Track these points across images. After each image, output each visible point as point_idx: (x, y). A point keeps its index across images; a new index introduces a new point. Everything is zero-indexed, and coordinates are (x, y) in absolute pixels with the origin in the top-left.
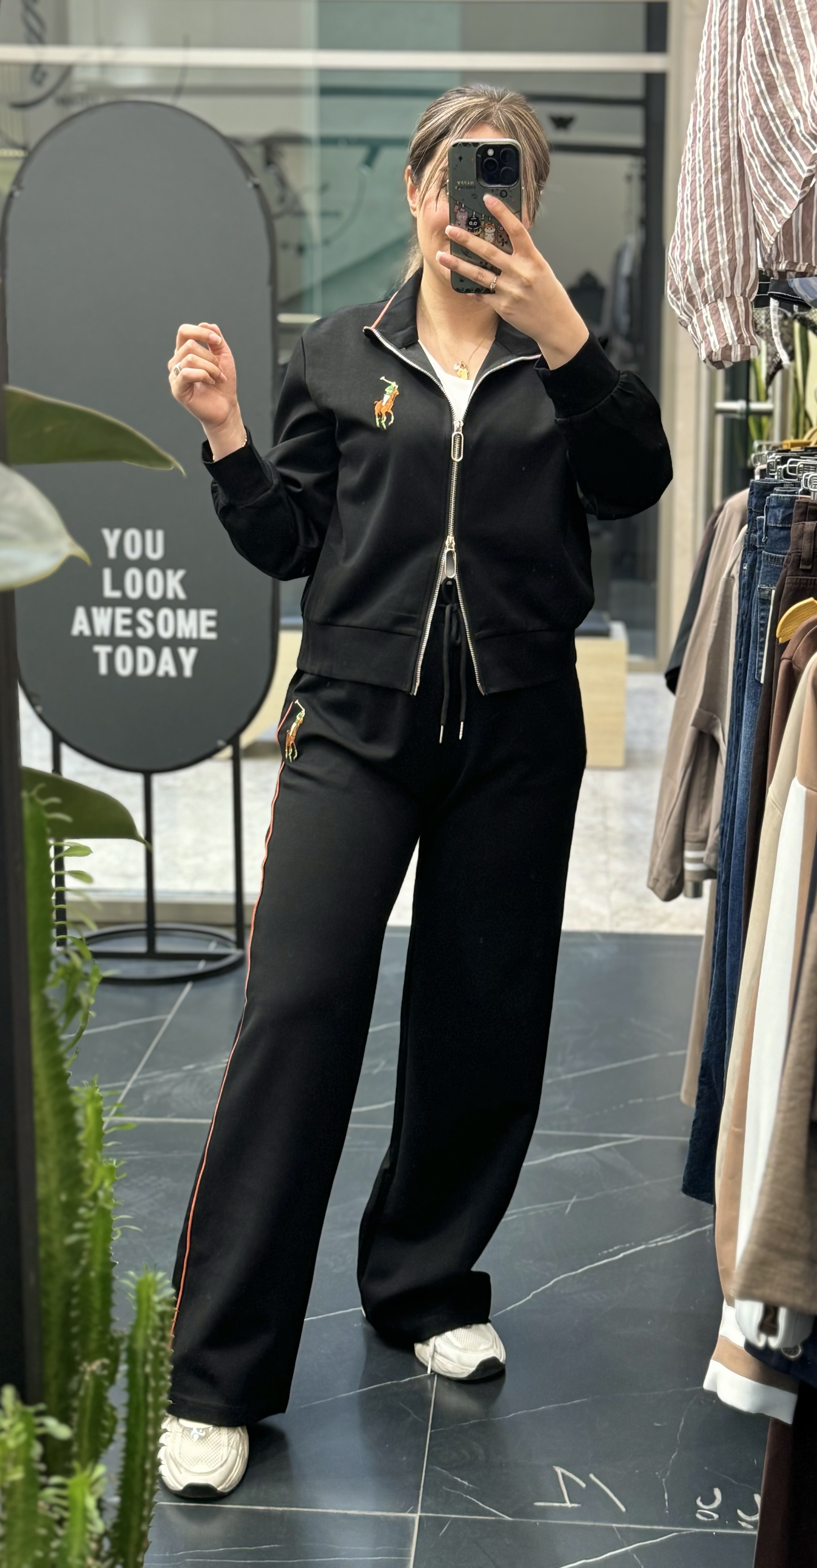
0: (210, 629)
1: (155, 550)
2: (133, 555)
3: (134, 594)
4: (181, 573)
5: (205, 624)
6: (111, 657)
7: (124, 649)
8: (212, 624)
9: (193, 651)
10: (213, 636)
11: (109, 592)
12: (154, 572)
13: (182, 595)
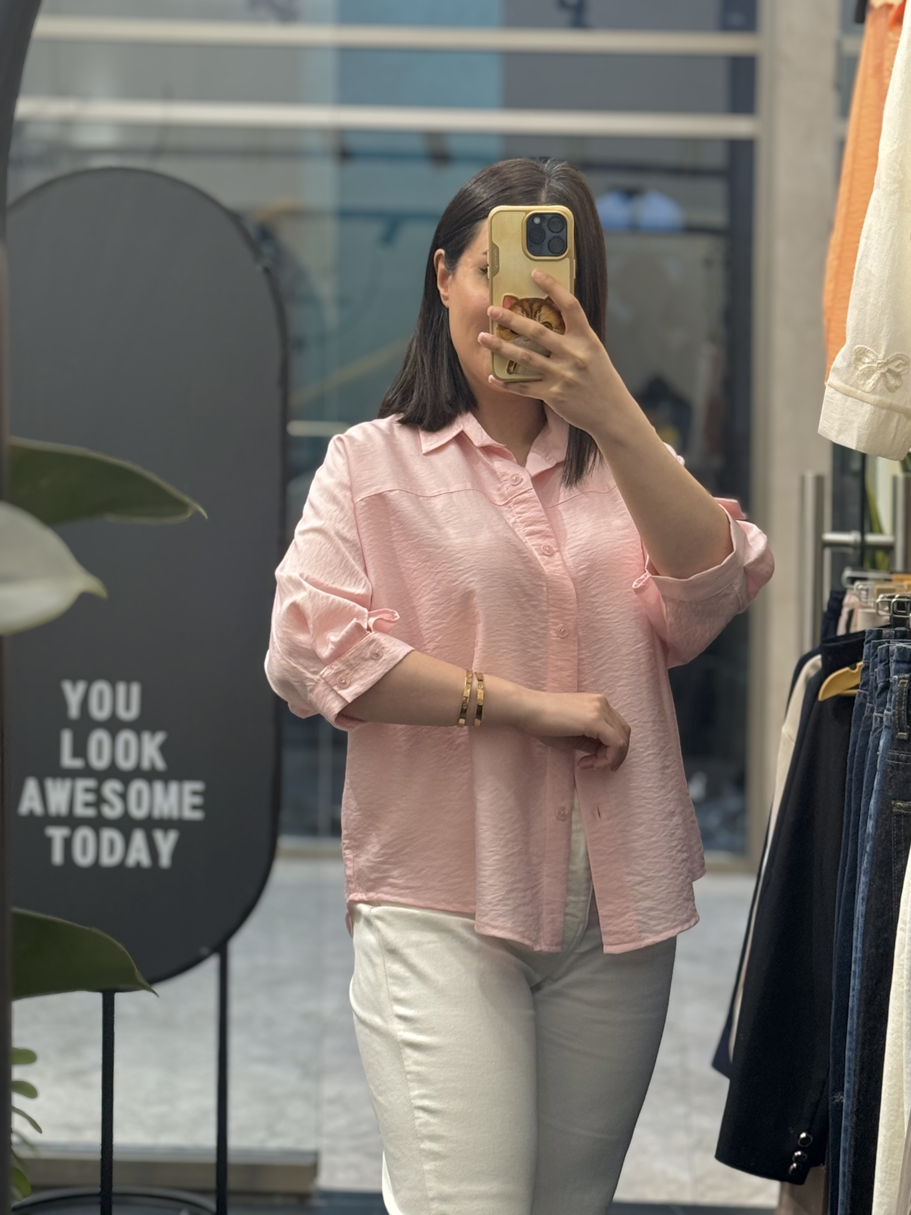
0: (195, 807)
1: (128, 707)
2: (100, 713)
3: (99, 763)
4: (160, 737)
5: (189, 800)
6: (68, 843)
7: (85, 833)
8: (198, 800)
9: (173, 836)
10: (198, 815)
11: (68, 761)
12: (126, 736)
13: (160, 764)
